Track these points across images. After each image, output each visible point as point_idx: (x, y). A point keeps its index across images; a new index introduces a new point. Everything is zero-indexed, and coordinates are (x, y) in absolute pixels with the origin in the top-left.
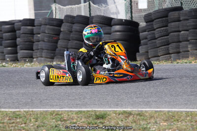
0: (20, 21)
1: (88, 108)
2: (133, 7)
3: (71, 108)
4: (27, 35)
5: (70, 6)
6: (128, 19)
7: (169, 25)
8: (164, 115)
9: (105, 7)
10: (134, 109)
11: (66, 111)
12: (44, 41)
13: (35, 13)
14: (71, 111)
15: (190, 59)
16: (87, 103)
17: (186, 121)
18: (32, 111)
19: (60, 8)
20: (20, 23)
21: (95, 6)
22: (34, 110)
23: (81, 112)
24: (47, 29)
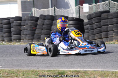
0: (13, 18)
1: (54, 68)
2: (80, 11)
3: (44, 68)
4: (17, 26)
5: (43, 10)
6: (77, 17)
7: (102, 21)
8: (99, 73)
9: (64, 10)
10: (81, 70)
11: (41, 70)
12: (27, 30)
13: (22, 13)
14: (44, 70)
15: (114, 41)
16: (53, 66)
17: (112, 76)
18: (21, 70)
19: (37, 10)
20: (13, 19)
21: (58, 9)
22: (22, 69)
23: (50, 70)
24: (29, 23)
